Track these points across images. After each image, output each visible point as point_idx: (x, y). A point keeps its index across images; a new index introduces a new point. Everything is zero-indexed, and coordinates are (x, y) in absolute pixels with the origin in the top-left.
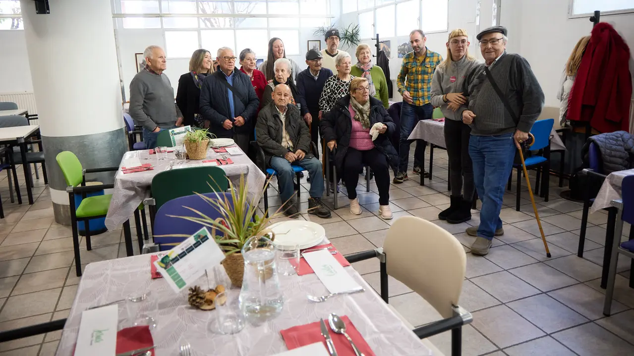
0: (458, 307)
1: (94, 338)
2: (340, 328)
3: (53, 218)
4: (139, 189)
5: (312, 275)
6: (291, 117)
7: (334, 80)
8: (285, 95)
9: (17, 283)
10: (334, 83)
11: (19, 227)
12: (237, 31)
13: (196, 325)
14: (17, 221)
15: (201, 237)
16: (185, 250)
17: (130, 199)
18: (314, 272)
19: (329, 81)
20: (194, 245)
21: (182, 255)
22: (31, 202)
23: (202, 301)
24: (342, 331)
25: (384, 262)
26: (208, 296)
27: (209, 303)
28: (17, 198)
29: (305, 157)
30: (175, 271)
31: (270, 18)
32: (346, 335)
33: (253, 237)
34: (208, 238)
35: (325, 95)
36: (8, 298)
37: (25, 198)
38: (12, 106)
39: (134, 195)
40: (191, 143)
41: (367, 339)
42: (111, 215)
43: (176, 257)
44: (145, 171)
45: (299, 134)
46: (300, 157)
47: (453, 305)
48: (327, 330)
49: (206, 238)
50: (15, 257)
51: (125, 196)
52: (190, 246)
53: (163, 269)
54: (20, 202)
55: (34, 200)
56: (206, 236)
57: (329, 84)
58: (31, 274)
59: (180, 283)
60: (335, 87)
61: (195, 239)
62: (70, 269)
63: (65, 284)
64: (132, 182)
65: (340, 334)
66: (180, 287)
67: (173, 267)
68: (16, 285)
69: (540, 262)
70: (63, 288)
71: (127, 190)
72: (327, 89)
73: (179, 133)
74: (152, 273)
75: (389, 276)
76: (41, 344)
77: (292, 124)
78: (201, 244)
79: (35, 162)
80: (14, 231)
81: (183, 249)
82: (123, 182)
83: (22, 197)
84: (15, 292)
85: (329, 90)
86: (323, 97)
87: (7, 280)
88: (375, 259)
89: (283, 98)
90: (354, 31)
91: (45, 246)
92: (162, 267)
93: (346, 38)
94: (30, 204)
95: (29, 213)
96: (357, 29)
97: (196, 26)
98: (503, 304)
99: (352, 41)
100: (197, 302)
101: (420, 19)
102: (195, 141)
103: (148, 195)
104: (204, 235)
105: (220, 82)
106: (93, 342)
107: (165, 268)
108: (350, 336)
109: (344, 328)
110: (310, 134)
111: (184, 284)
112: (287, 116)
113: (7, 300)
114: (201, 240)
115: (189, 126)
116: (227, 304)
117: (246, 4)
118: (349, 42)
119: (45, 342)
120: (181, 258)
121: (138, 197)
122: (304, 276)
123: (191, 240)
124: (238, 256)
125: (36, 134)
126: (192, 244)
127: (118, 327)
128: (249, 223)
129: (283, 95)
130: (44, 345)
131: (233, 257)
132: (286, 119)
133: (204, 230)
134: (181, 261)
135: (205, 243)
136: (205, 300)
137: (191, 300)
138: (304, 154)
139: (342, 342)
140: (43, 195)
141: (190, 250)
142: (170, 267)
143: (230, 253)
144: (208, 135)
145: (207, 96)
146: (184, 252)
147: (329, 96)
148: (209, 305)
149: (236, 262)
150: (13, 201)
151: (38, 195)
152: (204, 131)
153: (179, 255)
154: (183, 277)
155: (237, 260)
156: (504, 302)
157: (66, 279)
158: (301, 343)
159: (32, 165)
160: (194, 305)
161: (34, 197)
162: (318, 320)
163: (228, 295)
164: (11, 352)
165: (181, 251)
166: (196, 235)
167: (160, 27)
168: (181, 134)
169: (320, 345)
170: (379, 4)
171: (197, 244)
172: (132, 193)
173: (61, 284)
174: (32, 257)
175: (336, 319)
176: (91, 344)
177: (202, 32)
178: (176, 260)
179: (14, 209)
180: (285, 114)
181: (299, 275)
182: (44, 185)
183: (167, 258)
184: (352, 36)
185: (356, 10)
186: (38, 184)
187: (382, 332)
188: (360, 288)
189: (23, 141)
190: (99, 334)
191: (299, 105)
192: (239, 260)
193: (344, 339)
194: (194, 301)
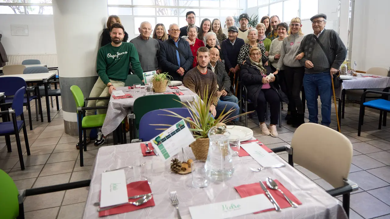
0: (347, 180)
1: (112, 188)
2: (275, 186)
3: (64, 131)
4: (124, 109)
5: (248, 157)
6: (219, 69)
7: (246, 46)
8: (217, 55)
9: (42, 169)
10: (246, 48)
11: (42, 136)
12: (180, 18)
13: (177, 182)
14: (41, 132)
15: (180, 126)
16: (170, 133)
17: (118, 115)
18: (250, 155)
19: (243, 47)
20: (176, 130)
21: (168, 137)
22: (49, 121)
23: (180, 168)
24: (276, 188)
25: (291, 154)
26: (183, 166)
27: (184, 170)
28: (40, 118)
29: (227, 95)
30: (163, 147)
31: (201, 9)
32: (280, 190)
33: (214, 127)
34: (184, 127)
35: (242, 55)
36: (37, 178)
37: (45, 118)
38: (37, 62)
39: (120, 113)
40: (156, 82)
41: (294, 193)
42: (106, 125)
43: (165, 138)
44: (128, 98)
45: (223, 80)
46: (224, 94)
47: (344, 179)
48: (266, 188)
49: (184, 126)
50: (41, 153)
51: (115, 113)
52: (173, 131)
53: (156, 145)
54: (42, 121)
55: (51, 120)
56: (184, 125)
57: (244, 49)
58: (51, 164)
59: (166, 155)
60: (247, 51)
61: (177, 127)
62: (76, 162)
63: (73, 170)
64: (120, 104)
65: (274, 190)
66: (166, 158)
67: (162, 144)
68: (42, 170)
69: (387, 166)
70: (72, 173)
71: (117, 110)
72: (242, 52)
73: (149, 75)
74: (143, 153)
75: (294, 163)
76: (60, 207)
77: (219, 74)
78: (180, 130)
79: (51, 95)
80: (39, 137)
81: (169, 133)
82: (114, 104)
83: (44, 118)
84: (41, 175)
85: (244, 52)
86: (240, 56)
87: (36, 167)
88: (285, 152)
89: (215, 57)
90: (255, 19)
91: (59, 147)
92: (155, 144)
93: (250, 23)
94: (48, 122)
95: (48, 127)
96: (257, 17)
97: (154, 14)
98: (365, 191)
99: (253, 26)
100: (176, 169)
101: (299, 11)
102: (159, 80)
103: (130, 112)
104: (183, 125)
105: (171, 46)
106: (112, 190)
107: (158, 145)
108: (282, 191)
109: (277, 186)
110: (230, 81)
111: (169, 156)
112: (216, 68)
113: (37, 179)
114: (181, 127)
115: (155, 71)
116: (196, 170)
117: (185, 2)
118: (252, 26)
119: (62, 205)
120: (167, 139)
121: (123, 114)
122: (243, 157)
123: (174, 127)
124: (203, 140)
125: (54, 78)
126: (175, 130)
127: (126, 182)
128: (209, 120)
129: (215, 55)
130: (62, 207)
131: (200, 140)
132: (215, 70)
133: (182, 121)
134: (167, 141)
135: (182, 130)
136: (181, 168)
137: (173, 167)
138: (227, 93)
139: (277, 194)
140: (56, 117)
141: (173, 133)
142: (160, 144)
143: (197, 138)
144: (168, 77)
145: (165, 54)
146: (169, 135)
147: (244, 56)
148: (184, 171)
149: (201, 144)
150: (37, 120)
151: (53, 117)
152: (165, 74)
153: (166, 137)
154: (168, 151)
155: (202, 143)
156: (366, 190)
157: (74, 168)
158: (250, 194)
159: (50, 97)
160: (175, 170)
161: (52, 118)
162: (258, 182)
163: (196, 166)
164: (41, 210)
165: (168, 134)
166: (178, 124)
167: (131, 15)
168: (150, 76)
169: (263, 195)
170: (271, 2)
171: (178, 131)
172: (119, 112)
173: (71, 170)
174: (51, 154)
175: (271, 181)
176: (111, 191)
177: (158, 18)
178: (164, 140)
179: (39, 125)
180: (215, 67)
181: (239, 156)
182: (57, 111)
183: (159, 138)
184: (254, 22)
185: (257, 6)
186: (52, 111)
187: (302, 189)
188: (283, 165)
189: (46, 81)
190: (114, 186)
191: (223, 61)
192: (203, 143)
193: (277, 192)
194: (174, 167)
